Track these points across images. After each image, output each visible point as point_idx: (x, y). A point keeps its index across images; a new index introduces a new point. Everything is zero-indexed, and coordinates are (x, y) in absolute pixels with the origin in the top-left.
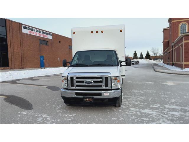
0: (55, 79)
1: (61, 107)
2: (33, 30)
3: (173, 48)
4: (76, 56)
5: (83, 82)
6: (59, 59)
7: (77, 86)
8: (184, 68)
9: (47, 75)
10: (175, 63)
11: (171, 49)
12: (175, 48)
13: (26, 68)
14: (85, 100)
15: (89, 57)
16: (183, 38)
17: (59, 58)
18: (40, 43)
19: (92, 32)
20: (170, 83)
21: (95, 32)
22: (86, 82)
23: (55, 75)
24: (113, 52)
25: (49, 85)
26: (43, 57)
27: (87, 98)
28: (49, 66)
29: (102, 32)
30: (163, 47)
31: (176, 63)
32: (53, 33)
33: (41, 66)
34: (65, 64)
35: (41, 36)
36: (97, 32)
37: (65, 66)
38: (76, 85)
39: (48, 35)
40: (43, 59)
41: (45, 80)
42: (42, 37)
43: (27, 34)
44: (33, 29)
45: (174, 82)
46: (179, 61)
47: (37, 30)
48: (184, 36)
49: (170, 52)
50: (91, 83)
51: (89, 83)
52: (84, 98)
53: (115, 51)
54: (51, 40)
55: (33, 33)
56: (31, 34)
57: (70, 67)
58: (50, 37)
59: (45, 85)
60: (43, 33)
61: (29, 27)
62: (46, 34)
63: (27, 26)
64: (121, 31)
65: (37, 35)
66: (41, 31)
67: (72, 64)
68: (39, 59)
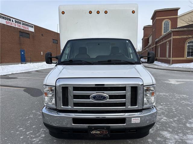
0: (36, 77)
1: (43, 136)
2: (11, 21)
3: (156, 44)
4: (67, 47)
5: (88, 97)
6: (42, 54)
7: (76, 104)
8: (172, 64)
9: (27, 71)
10: (158, 58)
11: (155, 45)
12: (158, 45)
13: (3, 63)
14: (94, 132)
15: (86, 49)
16: (172, 34)
17: (42, 52)
18: (20, 35)
19: (90, 12)
20: (173, 82)
21: (94, 13)
22: (94, 98)
23: (37, 71)
24: (127, 42)
25: (28, 87)
26: (24, 51)
27: (96, 128)
28: (31, 61)
29: (106, 12)
30: (143, 43)
31: (160, 58)
32: (35, 25)
33: (21, 61)
34: (49, 59)
35: (21, 28)
36: (98, 12)
37: (50, 62)
38: (74, 103)
39: (29, 27)
40: (24, 53)
41: (24, 79)
42: (23, 28)
43: (3, 24)
44: (12, 19)
45: (176, 80)
46: (165, 57)
47: (16, 20)
48: (173, 32)
49: (152, 48)
50: (104, 98)
51: (100, 99)
52: (91, 129)
53: (129, 40)
54: (33, 32)
55: (12, 24)
56: (9, 25)
57: (59, 66)
58: (32, 30)
59: (22, 86)
60: (24, 24)
61: (6, 17)
62: (27, 25)
63: (3, 16)
64: (133, 12)
65: (17, 27)
66: (21, 22)
67: (62, 60)
68: (20, 53)
